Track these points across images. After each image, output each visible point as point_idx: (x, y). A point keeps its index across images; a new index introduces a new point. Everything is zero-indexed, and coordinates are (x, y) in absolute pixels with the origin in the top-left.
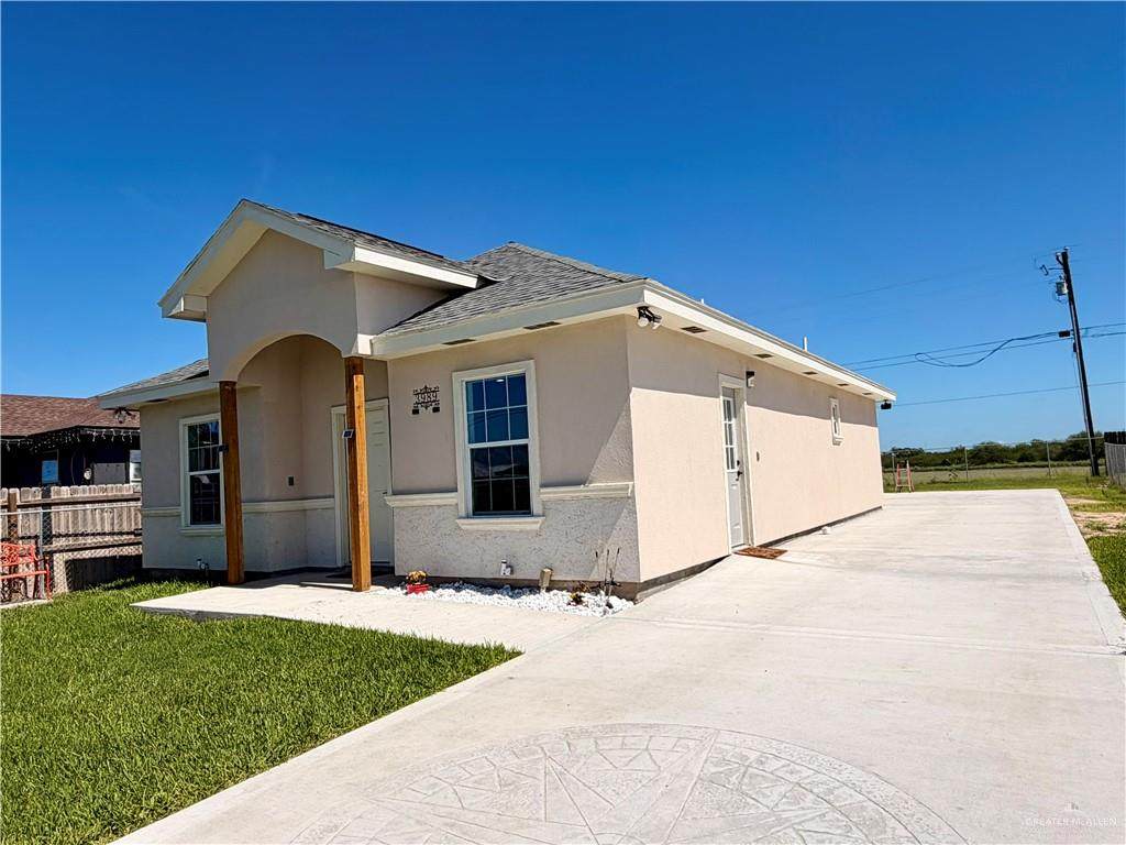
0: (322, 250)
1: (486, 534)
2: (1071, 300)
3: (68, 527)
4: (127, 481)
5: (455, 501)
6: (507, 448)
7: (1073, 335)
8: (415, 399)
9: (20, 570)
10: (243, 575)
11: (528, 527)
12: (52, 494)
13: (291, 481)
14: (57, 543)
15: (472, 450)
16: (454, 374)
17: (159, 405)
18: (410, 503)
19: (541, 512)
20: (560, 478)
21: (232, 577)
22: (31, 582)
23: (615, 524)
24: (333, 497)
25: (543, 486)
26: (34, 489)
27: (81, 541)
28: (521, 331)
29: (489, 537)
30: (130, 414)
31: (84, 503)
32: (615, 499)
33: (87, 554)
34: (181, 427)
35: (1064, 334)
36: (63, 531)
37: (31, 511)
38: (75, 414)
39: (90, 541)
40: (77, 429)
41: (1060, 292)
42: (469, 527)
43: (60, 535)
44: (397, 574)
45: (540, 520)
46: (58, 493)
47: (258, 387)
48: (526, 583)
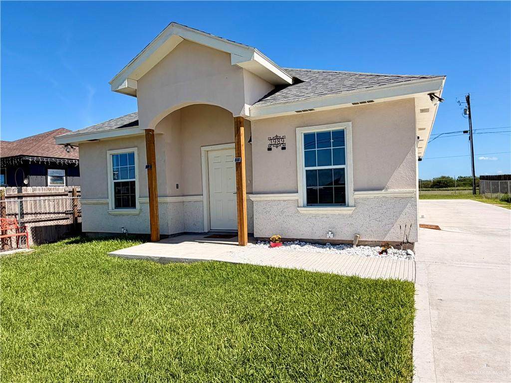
0: (230, 54)
1: (316, 216)
2: (470, 117)
3: (32, 210)
4: (47, 185)
5: (297, 198)
6: (331, 170)
7: (469, 132)
8: (269, 142)
9: (8, 233)
10: (159, 236)
11: (345, 212)
12: (23, 190)
13: (177, 186)
14: (27, 218)
15: (307, 171)
16: (297, 129)
17: (93, 143)
18: (266, 199)
19: (353, 204)
20: (366, 186)
21: (154, 237)
22: (14, 239)
23: (402, 211)
24: (202, 195)
25: (355, 190)
26: (13, 188)
27: (39, 217)
28: (350, 105)
29: (318, 218)
30: (72, 148)
31: (40, 196)
32: (403, 198)
33: (42, 224)
34: (108, 155)
35: (465, 132)
36: (29, 211)
37: (12, 200)
38: (10, 149)
39: (43, 217)
40: (21, 156)
41: (465, 113)
42: (305, 212)
43: (27, 214)
44: (255, 237)
45: (353, 208)
46: (26, 190)
47: (162, 134)
48: (341, 242)
